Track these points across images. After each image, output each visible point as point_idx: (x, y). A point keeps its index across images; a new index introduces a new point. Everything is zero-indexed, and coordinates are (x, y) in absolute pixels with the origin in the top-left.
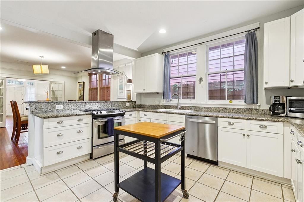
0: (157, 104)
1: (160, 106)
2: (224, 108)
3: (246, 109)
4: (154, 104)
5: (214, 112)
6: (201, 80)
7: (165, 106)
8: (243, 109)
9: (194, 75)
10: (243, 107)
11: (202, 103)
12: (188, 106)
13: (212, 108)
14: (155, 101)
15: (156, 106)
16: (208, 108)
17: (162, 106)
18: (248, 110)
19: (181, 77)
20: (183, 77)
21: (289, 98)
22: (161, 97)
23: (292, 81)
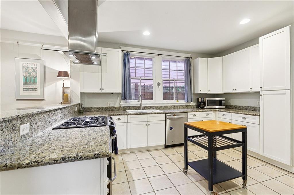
0: (111, 105)
1: (116, 108)
2: (174, 106)
3: (186, 105)
4: (106, 106)
5: (168, 109)
6: (159, 84)
7: (123, 107)
8: (184, 106)
9: (153, 79)
10: (184, 105)
11: (160, 103)
12: (148, 106)
13: (167, 106)
14: (108, 102)
15: (110, 108)
16: (164, 107)
17: (119, 107)
18: (187, 106)
19: (140, 79)
20: (141, 79)
21: (207, 99)
22: (118, 98)
23: (209, 91)
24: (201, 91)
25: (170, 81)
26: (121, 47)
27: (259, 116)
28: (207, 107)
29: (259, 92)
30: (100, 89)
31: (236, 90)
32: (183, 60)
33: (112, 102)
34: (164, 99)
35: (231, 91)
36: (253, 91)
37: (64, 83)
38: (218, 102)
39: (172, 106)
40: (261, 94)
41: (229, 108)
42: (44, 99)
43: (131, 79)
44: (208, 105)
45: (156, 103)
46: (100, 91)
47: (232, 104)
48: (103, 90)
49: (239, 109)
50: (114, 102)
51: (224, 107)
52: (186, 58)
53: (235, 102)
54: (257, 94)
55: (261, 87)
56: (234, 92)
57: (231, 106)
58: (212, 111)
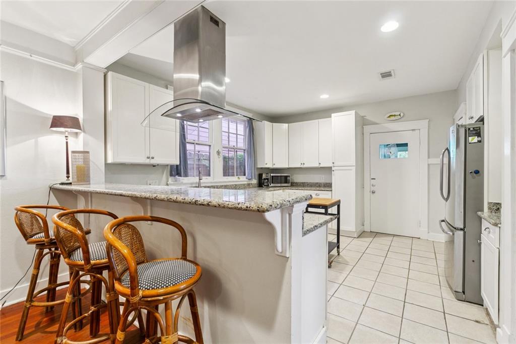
2: (236, 185)
6: (219, 153)
9: (210, 145)
10: (246, 183)
11: (220, 181)
13: (228, 185)
14: (148, 182)
18: (249, 185)
19: (194, 143)
20: (197, 144)
21: (272, 175)
22: (163, 173)
23: (274, 164)
24: (266, 164)
25: (230, 149)
26: (169, 86)
27: (331, 191)
28: (272, 185)
29: (331, 168)
30: (148, 158)
31: (304, 164)
32: (244, 121)
33: (154, 181)
34: (224, 176)
35: (299, 166)
36: (321, 166)
37: (67, 143)
38: (283, 179)
39: (233, 185)
40: (333, 169)
41: (294, 185)
42: (4, 176)
43: (188, 143)
44: (272, 183)
45: (215, 181)
46: (148, 161)
47: (295, 181)
48: (153, 160)
49: (303, 186)
50: (157, 181)
51: (290, 185)
52: (248, 119)
53: (298, 178)
54: (329, 170)
55: (333, 163)
56: (302, 166)
57: (294, 183)
58: (280, 189)
